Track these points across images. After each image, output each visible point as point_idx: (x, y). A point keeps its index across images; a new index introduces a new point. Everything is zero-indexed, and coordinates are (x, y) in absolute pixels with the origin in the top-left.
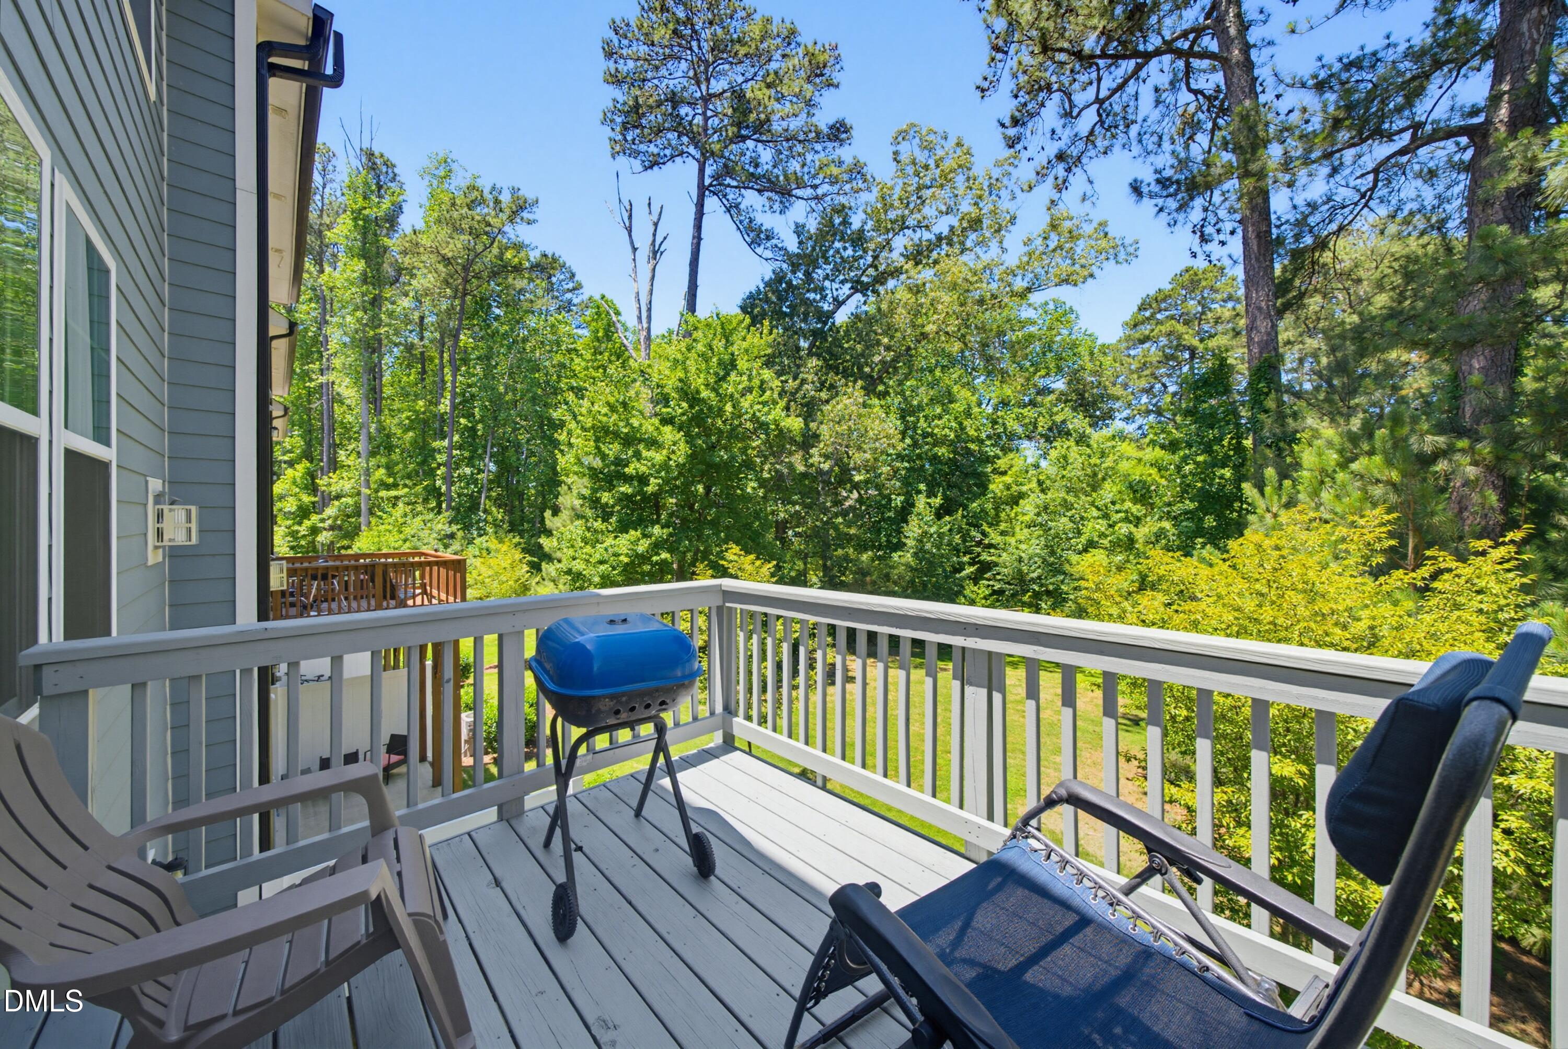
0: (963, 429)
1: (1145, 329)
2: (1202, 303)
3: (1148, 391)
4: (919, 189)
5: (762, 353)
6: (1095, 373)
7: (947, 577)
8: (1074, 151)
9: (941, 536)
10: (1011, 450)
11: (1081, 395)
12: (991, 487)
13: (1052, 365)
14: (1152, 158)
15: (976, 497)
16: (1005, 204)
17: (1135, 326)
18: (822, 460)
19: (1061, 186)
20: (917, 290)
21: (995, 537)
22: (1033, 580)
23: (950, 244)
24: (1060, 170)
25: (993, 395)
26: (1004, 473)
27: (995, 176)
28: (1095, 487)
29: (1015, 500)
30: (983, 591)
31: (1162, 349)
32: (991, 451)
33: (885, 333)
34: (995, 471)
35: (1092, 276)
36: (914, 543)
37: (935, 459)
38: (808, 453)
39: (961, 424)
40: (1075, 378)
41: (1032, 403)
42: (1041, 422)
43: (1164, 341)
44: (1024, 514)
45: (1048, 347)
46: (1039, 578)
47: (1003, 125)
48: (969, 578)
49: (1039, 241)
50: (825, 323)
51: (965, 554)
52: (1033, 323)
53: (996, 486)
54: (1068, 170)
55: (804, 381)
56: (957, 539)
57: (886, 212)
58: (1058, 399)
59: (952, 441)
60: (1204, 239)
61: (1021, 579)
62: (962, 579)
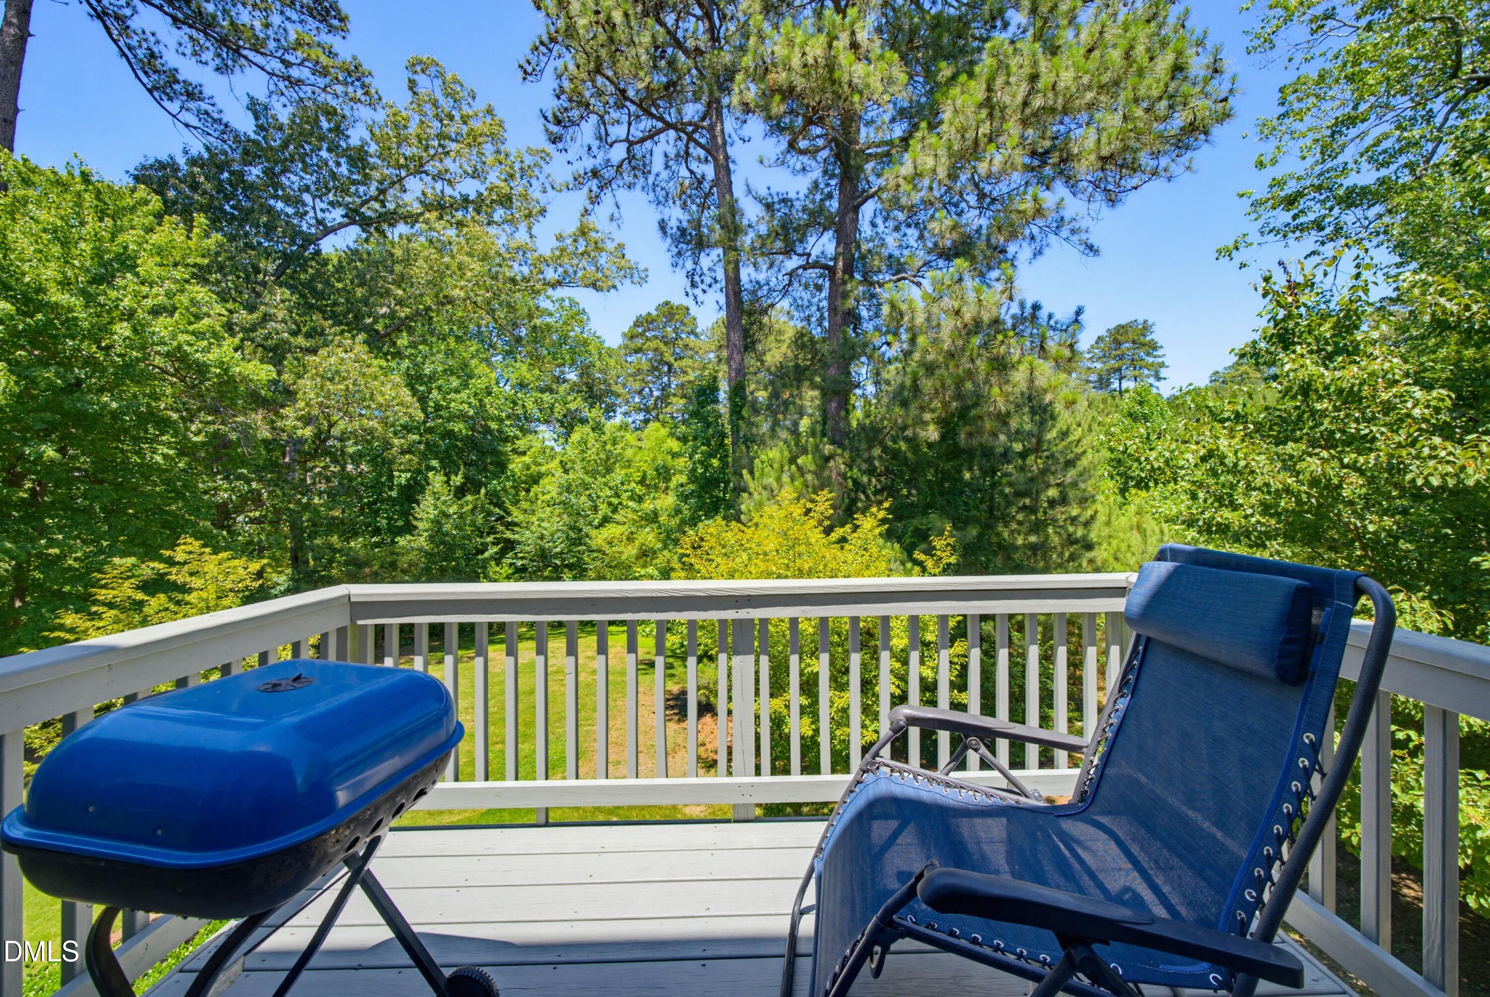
0: (482, 405)
1: (639, 342)
2: (675, 330)
3: (640, 392)
4: (441, 136)
5: (190, 261)
6: (601, 371)
7: (469, 559)
8: (608, 173)
9: (461, 516)
10: (530, 432)
11: (590, 388)
12: (511, 467)
13: (567, 357)
14: (661, 207)
15: (496, 476)
16: (535, 193)
17: (632, 338)
18: (299, 424)
19: (595, 200)
20: (443, 248)
21: (517, 515)
22: (556, 556)
23: (478, 211)
24: (594, 184)
25: (512, 376)
26: (524, 453)
27: (527, 163)
28: (609, 470)
29: (535, 479)
30: (506, 570)
31: (650, 360)
32: (512, 432)
33: (398, 284)
34: (515, 451)
35: (614, 287)
36: (427, 525)
37: (450, 434)
38: (277, 413)
39: (481, 401)
40: (585, 371)
41: (550, 390)
42: (558, 407)
43: (651, 355)
44: (544, 494)
45: (564, 339)
46: (561, 553)
47: (546, 118)
48: (492, 558)
49: (569, 241)
50: (304, 247)
51: (488, 534)
52: (551, 315)
53: (516, 465)
54: (601, 188)
55: (266, 318)
56: (480, 518)
57: (399, 145)
58: (572, 390)
59: (472, 418)
60: (694, 285)
61: (543, 555)
62: (486, 561)
